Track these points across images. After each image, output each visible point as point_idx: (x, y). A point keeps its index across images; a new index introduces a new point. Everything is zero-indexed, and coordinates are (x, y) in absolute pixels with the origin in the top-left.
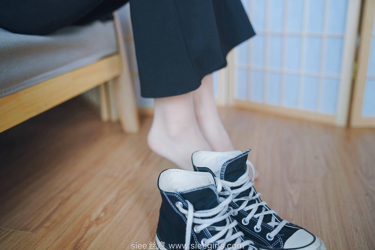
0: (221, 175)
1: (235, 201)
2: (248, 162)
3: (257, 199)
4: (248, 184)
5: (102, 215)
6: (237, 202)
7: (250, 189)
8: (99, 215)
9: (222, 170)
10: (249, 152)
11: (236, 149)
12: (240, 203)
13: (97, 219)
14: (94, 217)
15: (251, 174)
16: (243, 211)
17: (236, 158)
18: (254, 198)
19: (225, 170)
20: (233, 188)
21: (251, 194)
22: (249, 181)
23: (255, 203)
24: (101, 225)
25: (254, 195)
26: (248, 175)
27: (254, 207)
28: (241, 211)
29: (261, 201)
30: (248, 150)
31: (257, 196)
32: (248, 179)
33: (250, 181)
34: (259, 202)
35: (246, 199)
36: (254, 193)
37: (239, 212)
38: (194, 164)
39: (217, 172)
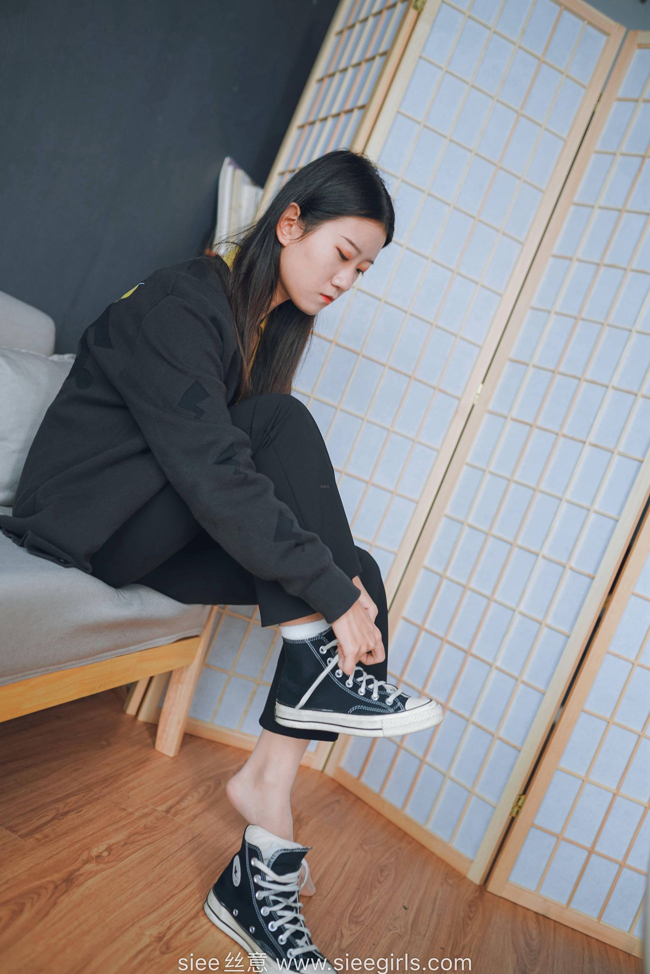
0: (269, 862)
1: (272, 899)
2: (304, 862)
3: (296, 909)
4: (294, 885)
5: (105, 854)
6: (273, 901)
7: (292, 894)
8: (101, 853)
9: (273, 857)
10: (309, 849)
11: (295, 841)
12: (276, 903)
13: (98, 856)
14: (95, 852)
15: (301, 878)
16: (275, 913)
17: (293, 850)
18: (294, 905)
19: (275, 858)
20: (274, 882)
21: (292, 899)
22: (296, 883)
23: (293, 911)
24: (101, 866)
25: (295, 901)
26: (298, 877)
27: (290, 915)
28: (273, 912)
29: (300, 913)
30: (309, 848)
31: (299, 905)
32: (296, 880)
33: (297, 885)
34: (297, 912)
35: (284, 902)
36: (296, 899)
37: (270, 912)
38: (246, 838)
39: (266, 859)
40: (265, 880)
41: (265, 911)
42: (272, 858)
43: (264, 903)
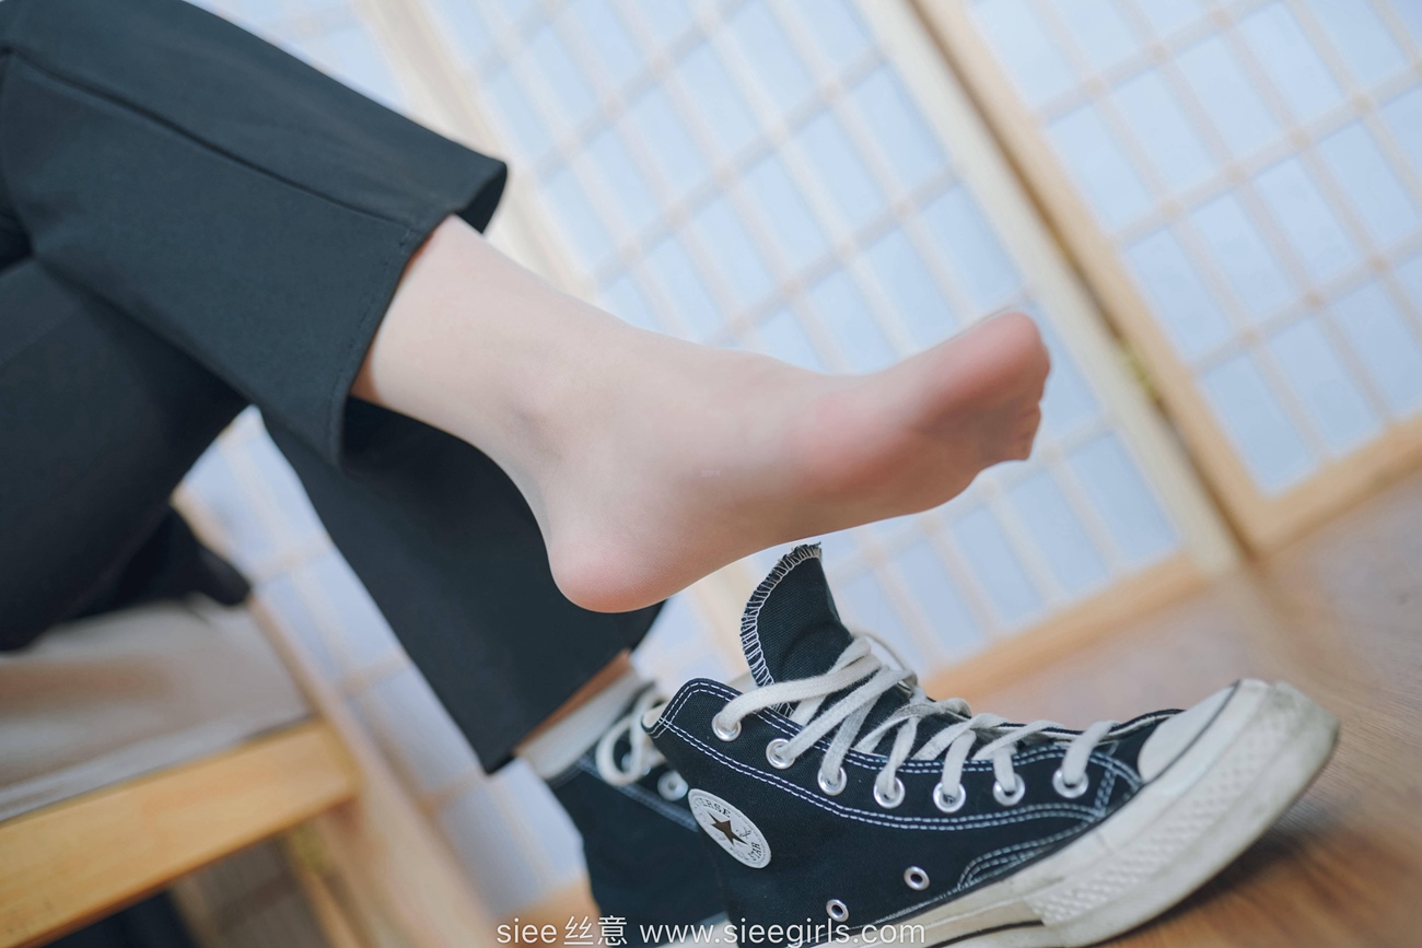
16: (914, 765)
28: (902, 766)
37: (898, 774)
40: (801, 727)
41: (888, 790)
42: (751, 662)
43: (861, 776)
